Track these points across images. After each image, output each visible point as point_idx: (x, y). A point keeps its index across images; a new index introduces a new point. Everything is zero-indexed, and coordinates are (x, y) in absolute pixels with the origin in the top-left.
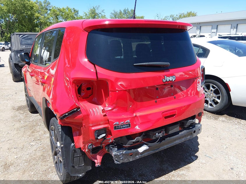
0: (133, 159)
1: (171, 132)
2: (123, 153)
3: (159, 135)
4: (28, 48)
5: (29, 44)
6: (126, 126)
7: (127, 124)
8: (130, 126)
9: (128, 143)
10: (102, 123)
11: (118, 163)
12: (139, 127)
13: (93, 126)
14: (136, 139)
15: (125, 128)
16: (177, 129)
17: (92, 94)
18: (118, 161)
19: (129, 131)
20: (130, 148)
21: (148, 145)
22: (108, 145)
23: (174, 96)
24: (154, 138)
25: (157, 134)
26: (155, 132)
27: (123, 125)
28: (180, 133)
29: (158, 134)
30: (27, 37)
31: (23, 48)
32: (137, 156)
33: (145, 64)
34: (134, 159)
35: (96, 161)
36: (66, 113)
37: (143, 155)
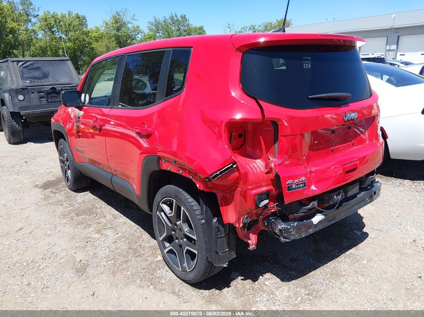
0: (305, 234)
1: (350, 194)
2: (294, 226)
3: (338, 198)
4: (36, 84)
5: (35, 78)
6: (301, 185)
7: (302, 183)
8: (305, 186)
9: (301, 211)
10: (264, 184)
11: (287, 240)
12: (315, 187)
13: (253, 189)
14: (311, 205)
15: (300, 188)
16: (356, 189)
17: (244, 144)
18: (286, 238)
19: (305, 193)
20: (301, 219)
21: (324, 213)
22: (267, 218)
23: (352, 142)
24: (331, 203)
25: (335, 196)
26: (333, 194)
27: (297, 185)
28: (358, 196)
29: (337, 196)
30: (32, 64)
31: (27, 85)
32: (311, 230)
33: (323, 95)
34: (307, 234)
35: (249, 242)
36: (216, 172)
37: (317, 229)
